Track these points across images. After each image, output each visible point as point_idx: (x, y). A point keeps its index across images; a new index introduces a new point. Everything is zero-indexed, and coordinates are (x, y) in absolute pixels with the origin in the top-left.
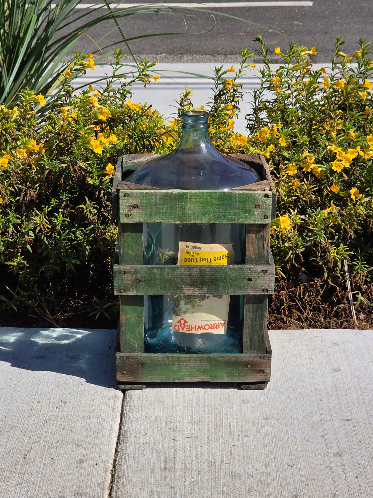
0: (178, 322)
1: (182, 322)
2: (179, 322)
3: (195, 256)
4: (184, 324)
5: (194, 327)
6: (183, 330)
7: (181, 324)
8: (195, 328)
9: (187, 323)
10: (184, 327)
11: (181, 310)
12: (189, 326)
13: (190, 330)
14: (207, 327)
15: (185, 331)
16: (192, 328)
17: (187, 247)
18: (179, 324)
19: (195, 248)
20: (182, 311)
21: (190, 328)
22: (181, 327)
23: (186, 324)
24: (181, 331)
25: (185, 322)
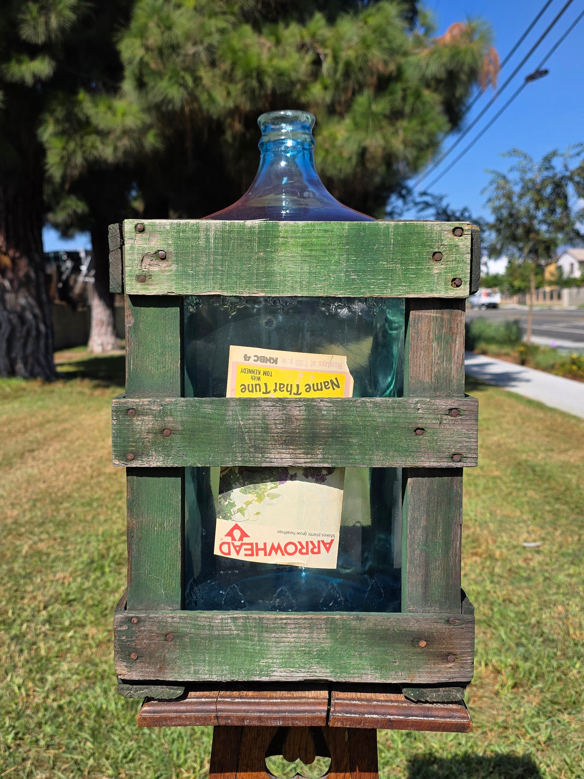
0: (227, 535)
1: (237, 534)
2: (230, 534)
3: (264, 379)
4: (241, 539)
5: (261, 546)
6: (238, 552)
7: (234, 539)
8: (265, 549)
9: (247, 536)
10: (240, 547)
11: (233, 505)
12: (252, 544)
13: (252, 555)
14: (291, 549)
15: (241, 557)
16: (258, 550)
17: (247, 358)
18: (229, 539)
19: (264, 359)
20: (236, 509)
21: (254, 549)
22: (235, 547)
23: (246, 540)
24: (234, 556)
25: (244, 534)
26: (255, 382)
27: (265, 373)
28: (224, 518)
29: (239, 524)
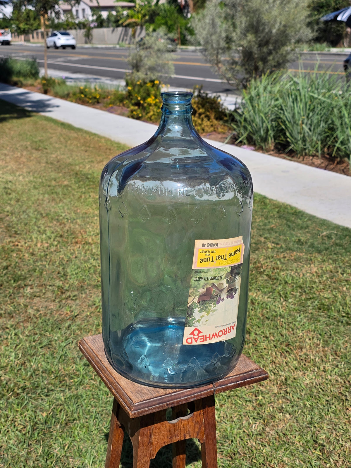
0: (191, 334)
1: (196, 332)
2: (192, 333)
3: (212, 255)
4: (198, 334)
5: (208, 336)
6: (196, 341)
7: (194, 335)
8: (209, 337)
9: (201, 332)
10: (198, 339)
11: (194, 319)
12: (203, 336)
13: (204, 341)
14: (221, 334)
15: (198, 343)
16: (206, 338)
17: (203, 245)
18: (192, 336)
19: (212, 245)
20: (196, 321)
21: (205, 338)
22: (195, 339)
23: (200, 335)
24: (194, 343)
25: (200, 332)
26: (207, 257)
27: (212, 252)
28: (189, 326)
29: (198, 328)
